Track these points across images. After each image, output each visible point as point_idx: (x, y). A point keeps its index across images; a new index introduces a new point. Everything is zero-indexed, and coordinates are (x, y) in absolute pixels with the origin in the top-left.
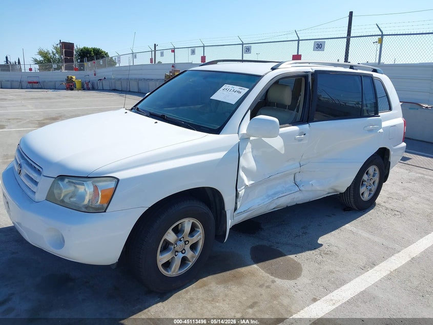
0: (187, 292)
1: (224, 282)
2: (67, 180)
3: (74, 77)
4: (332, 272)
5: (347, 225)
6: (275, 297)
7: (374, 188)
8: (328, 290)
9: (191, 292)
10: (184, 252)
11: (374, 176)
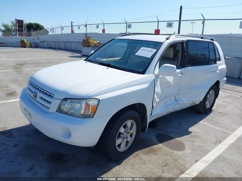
0: (129, 160)
1: (147, 153)
2: (69, 101)
3: (25, 40)
4: (200, 146)
5: (201, 121)
6: (176, 160)
7: (212, 101)
8: (201, 156)
9: (131, 159)
10: (127, 138)
11: (212, 95)
